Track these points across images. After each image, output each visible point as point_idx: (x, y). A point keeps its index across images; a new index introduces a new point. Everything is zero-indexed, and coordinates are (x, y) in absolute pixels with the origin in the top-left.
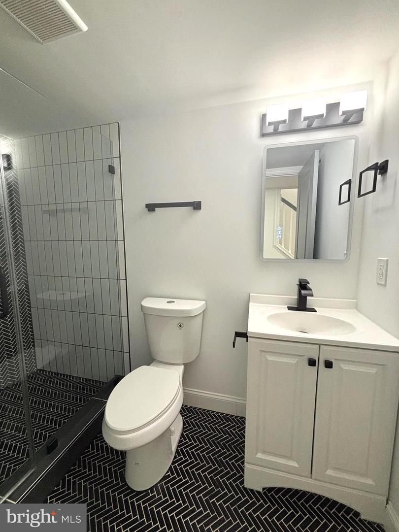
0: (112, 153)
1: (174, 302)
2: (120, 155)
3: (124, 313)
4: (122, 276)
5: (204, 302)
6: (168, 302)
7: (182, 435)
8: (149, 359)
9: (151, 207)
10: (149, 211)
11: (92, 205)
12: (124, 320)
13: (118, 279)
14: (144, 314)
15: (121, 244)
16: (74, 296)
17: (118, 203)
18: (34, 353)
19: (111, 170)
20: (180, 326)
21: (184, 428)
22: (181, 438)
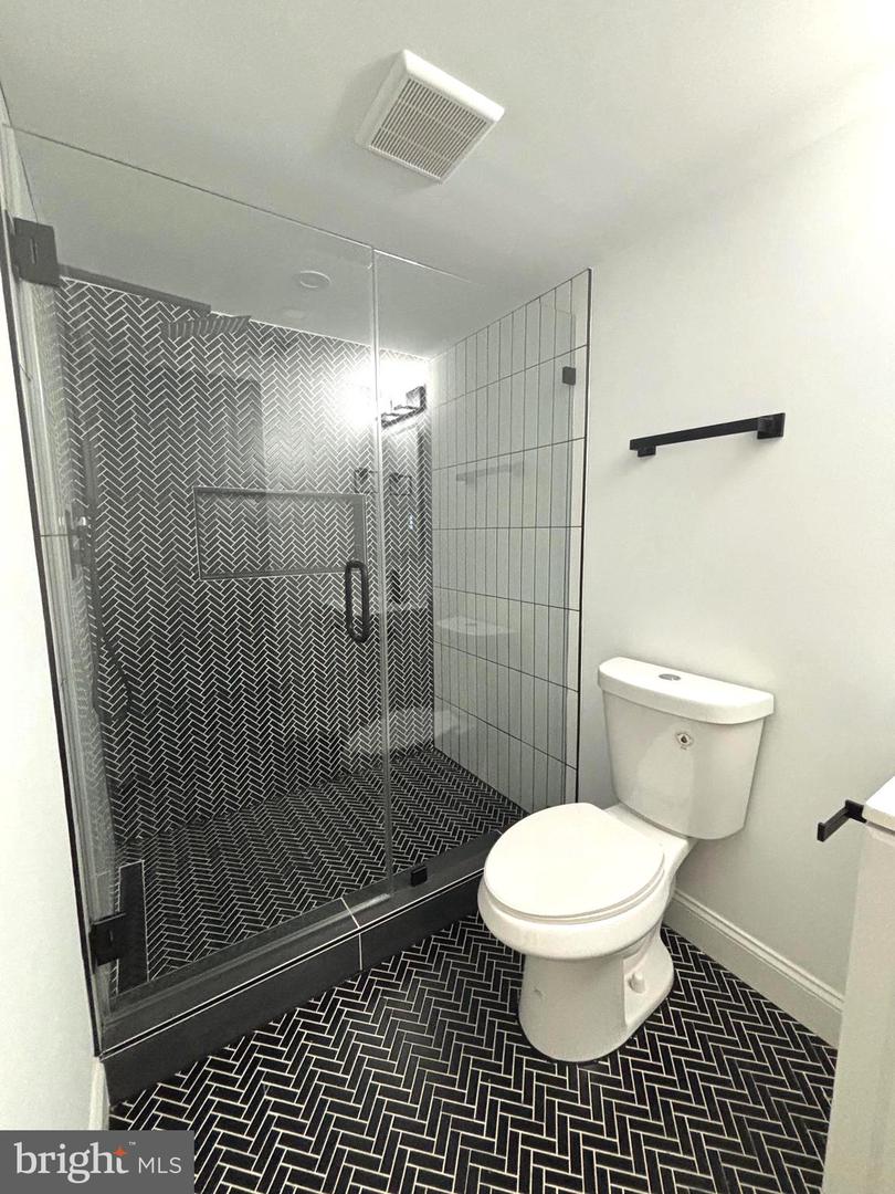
0: (572, 341)
1: (678, 678)
2: (588, 341)
3: (572, 683)
4: (574, 604)
5: (769, 697)
6: (661, 677)
7: (663, 1006)
8: (608, 796)
9: (645, 447)
10: (640, 455)
11: (530, 457)
12: (572, 696)
13: (566, 609)
14: (604, 692)
15: (576, 533)
16: (492, 631)
17: (578, 446)
18: (433, 718)
19: (569, 376)
20: (684, 740)
21: (671, 995)
22: (657, 1011)
